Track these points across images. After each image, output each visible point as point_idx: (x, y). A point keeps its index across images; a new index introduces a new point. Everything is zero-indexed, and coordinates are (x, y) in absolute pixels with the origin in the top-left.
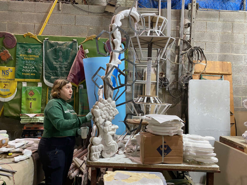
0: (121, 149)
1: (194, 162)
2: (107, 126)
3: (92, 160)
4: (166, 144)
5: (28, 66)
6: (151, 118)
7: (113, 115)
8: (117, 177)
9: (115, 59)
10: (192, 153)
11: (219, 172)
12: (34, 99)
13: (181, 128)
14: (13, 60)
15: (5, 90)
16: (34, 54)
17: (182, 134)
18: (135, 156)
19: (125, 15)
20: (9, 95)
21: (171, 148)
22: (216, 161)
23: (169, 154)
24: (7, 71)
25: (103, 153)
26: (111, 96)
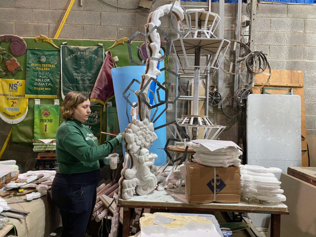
0: (162, 183)
1: (254, 201)
2: (144, 155)
3: (125, 198)
4: (218, 178)
5: (41, 79)
6: (199, 144)
7: (150, 140)
8: (157, 221)
9: (152, 69)
10: (251, 189)
11: (288, 214)
12: (50, 121)
13: (238, 158)
14: (22, 71)
15: (14, 109)
16: (49, 63)
17: (239, 165)
18: (179, 193)
19: (165, 12)
20: (18, 115)
21: (225, 183)
22: (283, 199)
23: (223, 191)
24: (16, 85)
25: (138, 189)
26: (147, 117)
